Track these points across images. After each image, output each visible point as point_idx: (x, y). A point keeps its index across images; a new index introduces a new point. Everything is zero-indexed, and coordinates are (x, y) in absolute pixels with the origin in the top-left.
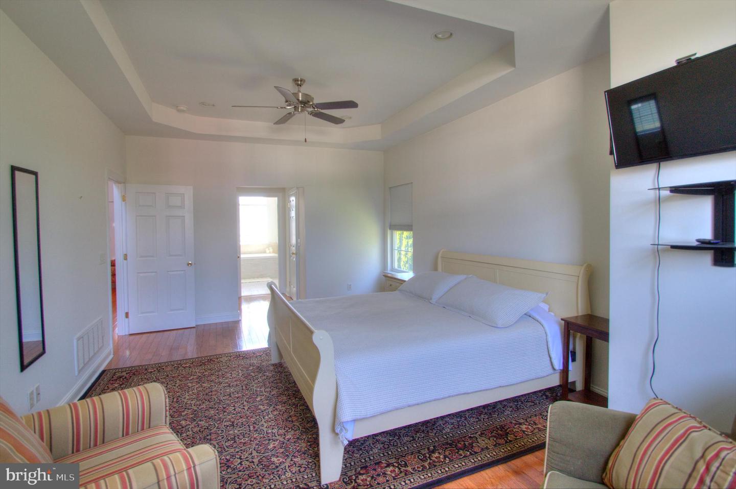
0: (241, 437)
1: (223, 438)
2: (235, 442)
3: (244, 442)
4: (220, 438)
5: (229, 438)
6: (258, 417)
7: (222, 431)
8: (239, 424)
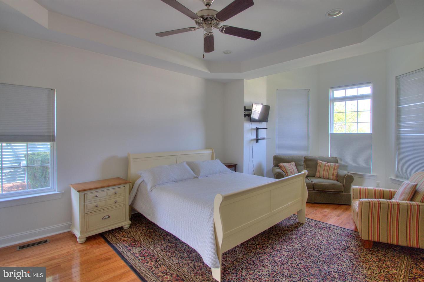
0: (312, 248)
1: (321, 253)
2: (317, 248)
3: (314, 246)
4: (322, 254)
5: (319, 251)
6: (294, 251)
7: (318, 256)
8: (307, 254)
